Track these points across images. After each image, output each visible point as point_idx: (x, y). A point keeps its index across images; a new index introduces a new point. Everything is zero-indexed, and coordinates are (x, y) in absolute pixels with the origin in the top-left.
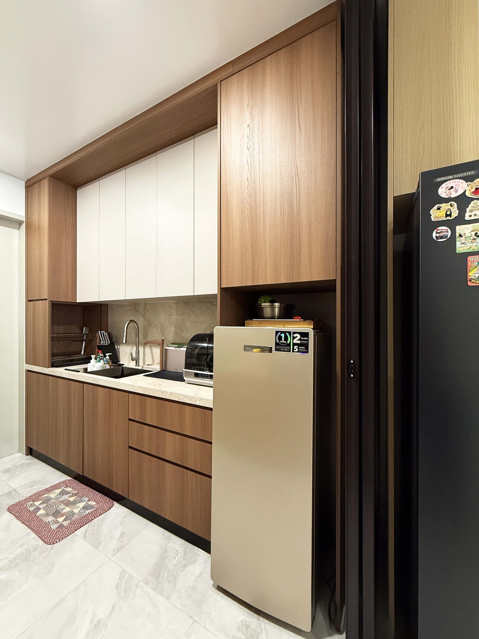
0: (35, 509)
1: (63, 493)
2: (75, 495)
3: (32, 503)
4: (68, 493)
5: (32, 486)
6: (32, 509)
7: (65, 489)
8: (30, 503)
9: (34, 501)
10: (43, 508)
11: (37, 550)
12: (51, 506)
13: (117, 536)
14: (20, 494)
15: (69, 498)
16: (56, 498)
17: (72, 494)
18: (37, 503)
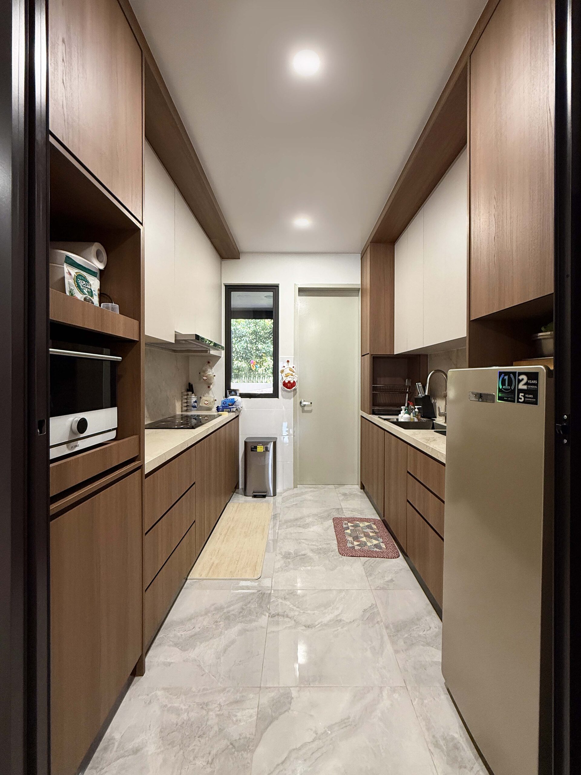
0: (346, 527)
1: (369, 527)
2: (376, 533)
3: (347, 522)
4: (372, 528)
5: (353, 511)
6: (344, 526)
7: (372, 525)
8: (346, 522)
9: (348, 522)
10: (351, 530)
11: (333, 552)
12: (356, 531)
13: (387, 579)
14: (343, 513)
15: (370, 533)
16: (362, 528)
17: (374, 531)
18: (350, 524)
